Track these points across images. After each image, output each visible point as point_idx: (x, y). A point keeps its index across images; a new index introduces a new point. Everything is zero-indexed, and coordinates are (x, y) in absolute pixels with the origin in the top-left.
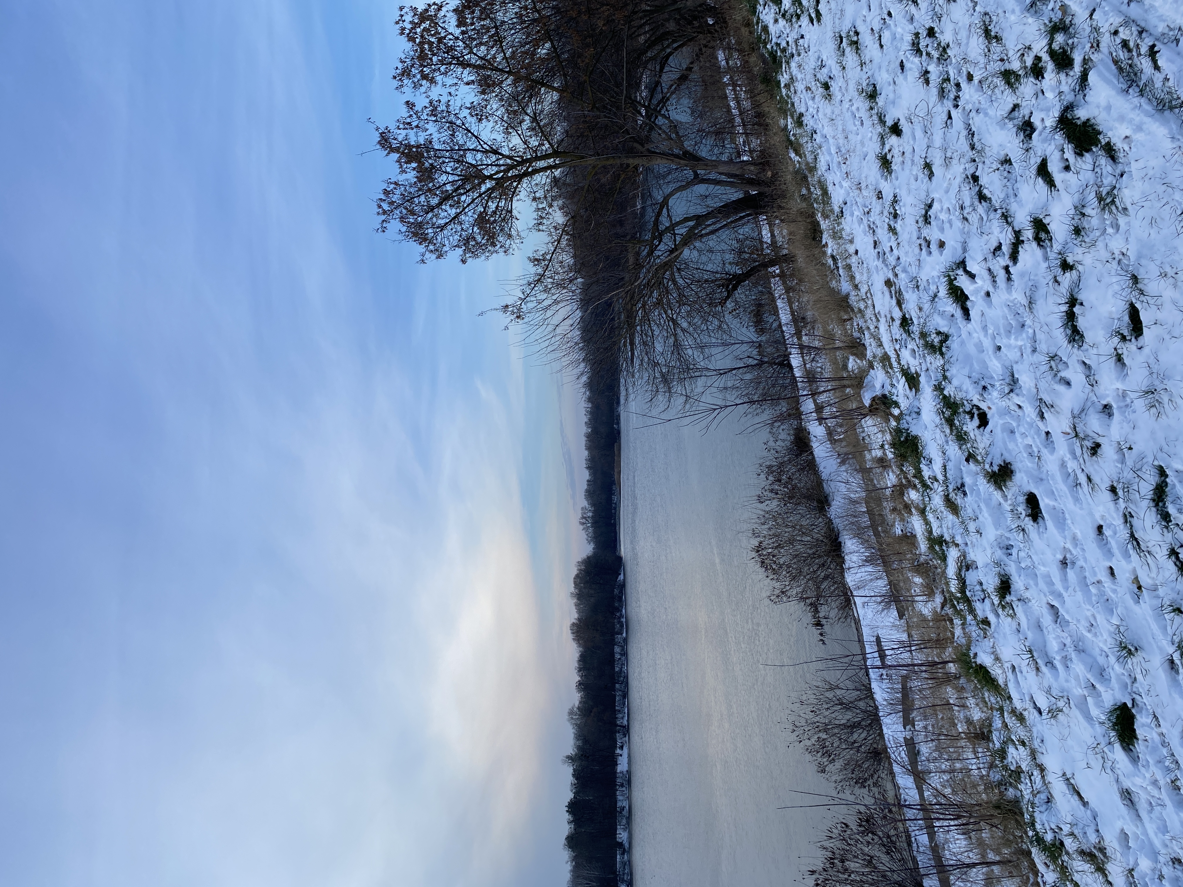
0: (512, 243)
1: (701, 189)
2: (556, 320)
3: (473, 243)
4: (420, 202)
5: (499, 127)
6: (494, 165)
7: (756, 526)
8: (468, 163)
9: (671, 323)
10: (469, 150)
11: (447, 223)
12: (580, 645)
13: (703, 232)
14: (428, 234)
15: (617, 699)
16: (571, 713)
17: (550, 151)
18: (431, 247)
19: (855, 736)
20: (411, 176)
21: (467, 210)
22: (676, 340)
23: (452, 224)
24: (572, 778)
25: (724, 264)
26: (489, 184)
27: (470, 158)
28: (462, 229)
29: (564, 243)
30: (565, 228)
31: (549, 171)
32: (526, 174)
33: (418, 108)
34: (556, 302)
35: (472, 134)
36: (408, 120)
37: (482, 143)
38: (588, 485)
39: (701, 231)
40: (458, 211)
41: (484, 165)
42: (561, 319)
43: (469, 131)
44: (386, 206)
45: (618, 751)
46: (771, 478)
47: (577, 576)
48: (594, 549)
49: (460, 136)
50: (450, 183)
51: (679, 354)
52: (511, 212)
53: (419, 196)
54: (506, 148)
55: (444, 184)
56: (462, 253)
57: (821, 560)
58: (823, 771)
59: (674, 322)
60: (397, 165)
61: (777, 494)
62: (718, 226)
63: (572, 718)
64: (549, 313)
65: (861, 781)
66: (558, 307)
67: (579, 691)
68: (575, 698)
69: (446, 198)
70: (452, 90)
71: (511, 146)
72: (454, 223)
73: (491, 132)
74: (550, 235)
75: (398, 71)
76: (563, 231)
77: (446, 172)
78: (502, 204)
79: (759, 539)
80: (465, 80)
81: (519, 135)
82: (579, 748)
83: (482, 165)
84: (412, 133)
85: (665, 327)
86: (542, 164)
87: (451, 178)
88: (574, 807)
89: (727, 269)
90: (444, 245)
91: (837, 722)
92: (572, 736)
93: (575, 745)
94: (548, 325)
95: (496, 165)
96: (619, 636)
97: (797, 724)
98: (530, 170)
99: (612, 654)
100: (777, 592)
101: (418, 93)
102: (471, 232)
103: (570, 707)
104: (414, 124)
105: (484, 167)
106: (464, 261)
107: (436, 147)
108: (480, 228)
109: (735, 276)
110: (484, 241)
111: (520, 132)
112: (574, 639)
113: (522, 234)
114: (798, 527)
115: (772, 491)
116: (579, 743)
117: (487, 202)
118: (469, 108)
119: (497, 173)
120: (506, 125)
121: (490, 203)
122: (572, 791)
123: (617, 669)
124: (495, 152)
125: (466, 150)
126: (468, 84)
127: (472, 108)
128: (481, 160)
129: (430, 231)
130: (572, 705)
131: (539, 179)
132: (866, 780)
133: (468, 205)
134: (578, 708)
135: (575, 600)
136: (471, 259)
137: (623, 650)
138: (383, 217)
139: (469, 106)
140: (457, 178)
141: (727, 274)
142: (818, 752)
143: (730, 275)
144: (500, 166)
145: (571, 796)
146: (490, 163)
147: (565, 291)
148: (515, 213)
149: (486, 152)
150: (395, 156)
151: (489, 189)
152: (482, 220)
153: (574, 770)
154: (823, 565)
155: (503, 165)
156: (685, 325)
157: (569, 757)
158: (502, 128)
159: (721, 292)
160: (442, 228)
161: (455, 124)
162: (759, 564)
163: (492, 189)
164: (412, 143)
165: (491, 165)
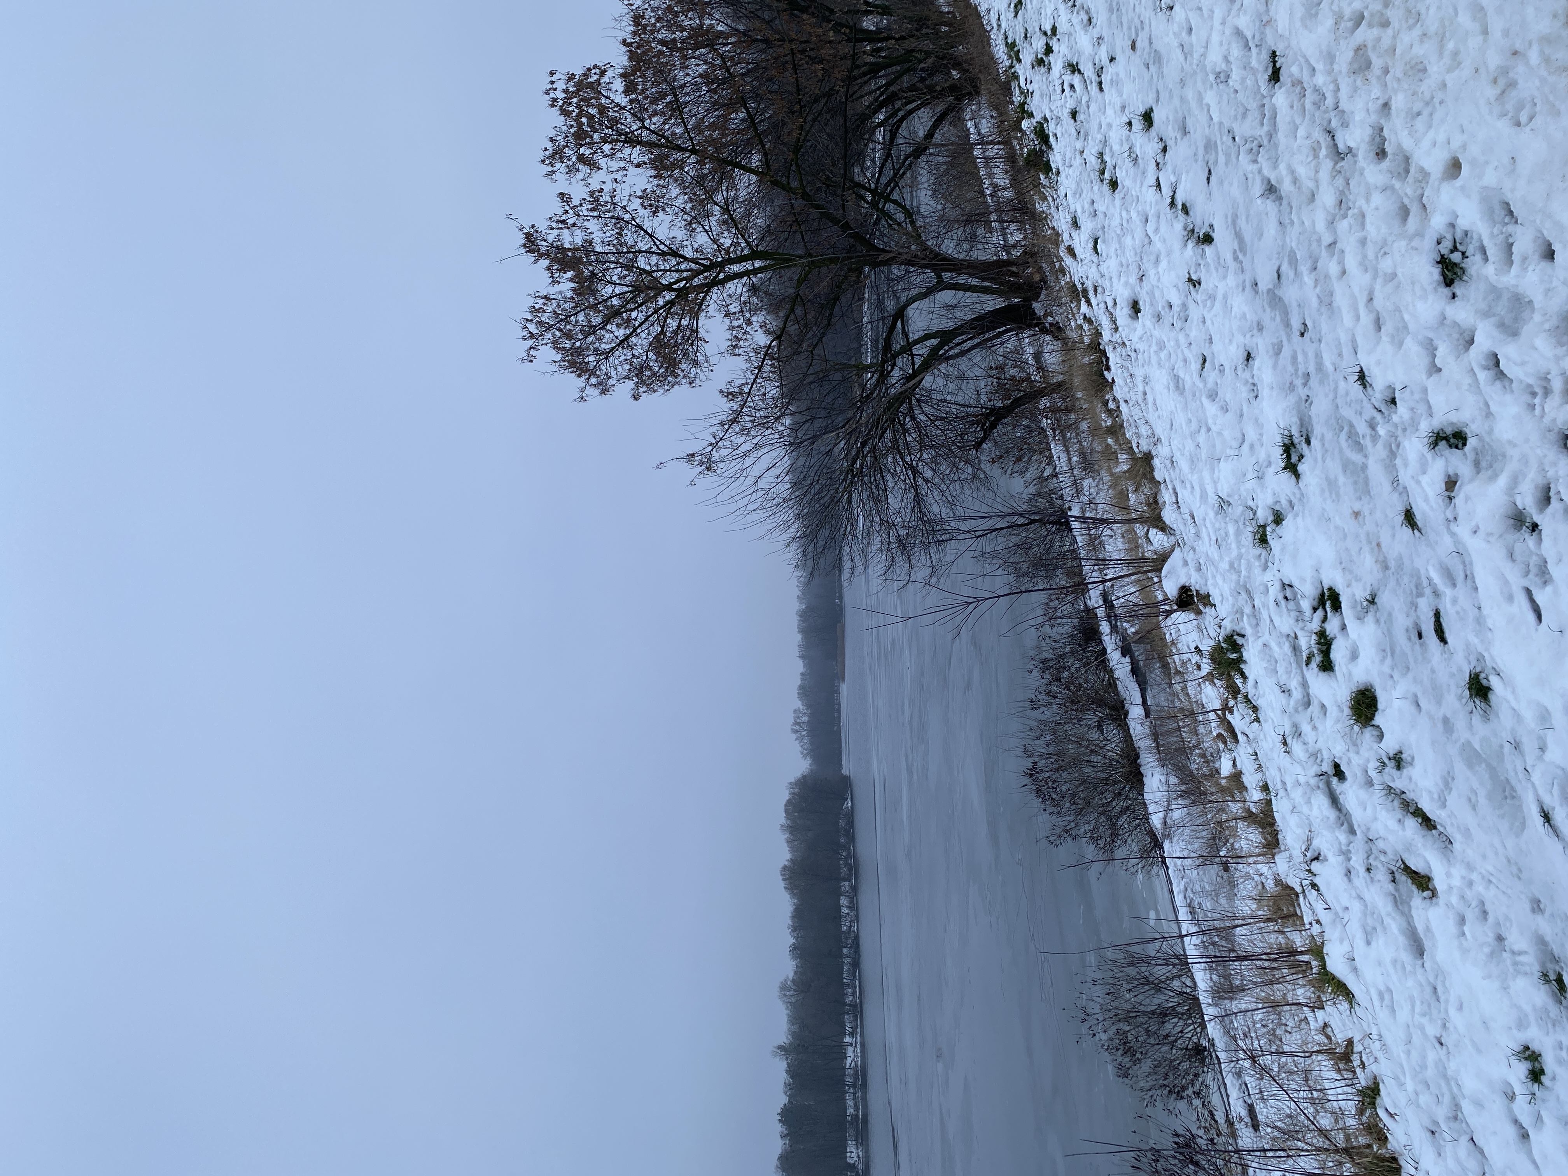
0: (699, 371)
1: (946, 296)
2: (757, 471)
3: (648, 373)
4: (577, 321)
5: (680, 222)
6: (673, 271)
7: (1029, 741)
8: (640, 269)
9: (910, 472)
10: (640, 252)
11: (613, 348)
12: (793, 895)
13: (951, 353)
14: (588, 363)
15: (845, 968)
16: (783, 988)
17: (746, 252)
18: (593, 380)
19: (1168, 1026)
20: (566, 286)
21: (639, 330)
22: (917, 494)
23: (620, 349)
24: (785, 1076)
25: (979, 395)
26: (669, 296)
27: (642, 262)
28: (634, 356)
29: (767, 368)
30: (768, 350)
31: (746, 278)
32: (715, 283)
33: (575, 202)
34: (757, 447)
35: (645, 231)
36: (564, 218)
37: (658, 243)
38: (802, 680)
39: (947, 351)
40: (628, 332)
41: (661, 270)
42: (765, 467)
43: (642, 229)
44: (532, 328)
45: (848, 1039)
46: (1047, 676)
47: (789, 803)
48: (810, 765)
49: (629, 234)
50: (616, 295)
51: (921, 512)
52: (697, 331)
53: (576, 314)
54: (690, 248)
55: (611, 297)
56: (633, 386)
57: (1117, 789)
58: (1126, 1075)
59: (915, 471)
60: (547, 274)
61: (1055, 697)
62: (970, 344)
63: (785, 995)
64: (748, 461)
65: (1176, 1090)
66: (760, 454)
67: (794, 958)
68: (788, 968)
69: (613, 314)
70: (619, 176)
71: (696, 246)
72: (623, 348)
73: (670, 228)
74: (749, 360)
75: (547, 153)
76: (766, 354)
77: (611, 283)
78: (685, 322)
79: (1031, 760)
80: (635, 162)
81: (707, 232)
82: (794, 1034)
83: (658, 271)
84: (566, 234)
85: (902, 477)
86: (736, 268)
87: (618, 290)
88: (788, 1116)
89: (982, 401)
90: (610, 377)
91: (1142, 1008)
92: (785, 1019)
93: (789, 1030)
94: (746, 477)
95: (677, 271)
96: (847, 883)
97: (1089, 1011)
98: (721, 276)
99: (838, 908)
100: (1058, 831)
101: (573, 180)
102: (644, 358)
103: (782, 979)
104: (570, 222)
105: (660, 273)
106: (636, 397)
107: (598, 249)
108: (657, 354)
109: (994, 411)
110: (662, 370)
111: (707, 228)
112: (785, 888)
113: (713, 360)
114: (1085, 743)
115: (1048, 693)
116: (795, 1028)
117: (666, 318)
118: (640, 197)
119: (678, 281)
120: (689, 219)
121: (669, 321)
122: (785, 1093)
123: (845, 928)
124: (675, 254)
125: (636, 252)
126: (638, 166)
127: (644, 196)
128: (657, 265)
129: (591, 358)
130: (784, 977)
131: (733, 288)
132: (1184, 1088)
133: (640, 325)
134: (793, 981)
135: (787, 835)
136: (645, 394)
137: (851, 902)
138: (530, 343)
139: (640, 194)
140: (626, 289)
141: (982, 408)
142: (1118, 1050)
143: (987, 408)
144: (682, 271)
145: (785, 1100)
146: (668, 268)
147: (769, 431)
148: (702, 333)
149: (663, 254)
150: (545, 263)
151: (668, 302)
152: (658, 344)
153: (788, 1064)
154: (1120, 794)
155: (686, 271)
156: (928, 474)
157: (780, 1048)
158: (683, 223)
159: (975, 431)
160: (607, 354)
161: (622, 219)
162: (1034, 795)
163: (671, 303)
164: (567, 246)
165: (670, 270)
